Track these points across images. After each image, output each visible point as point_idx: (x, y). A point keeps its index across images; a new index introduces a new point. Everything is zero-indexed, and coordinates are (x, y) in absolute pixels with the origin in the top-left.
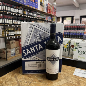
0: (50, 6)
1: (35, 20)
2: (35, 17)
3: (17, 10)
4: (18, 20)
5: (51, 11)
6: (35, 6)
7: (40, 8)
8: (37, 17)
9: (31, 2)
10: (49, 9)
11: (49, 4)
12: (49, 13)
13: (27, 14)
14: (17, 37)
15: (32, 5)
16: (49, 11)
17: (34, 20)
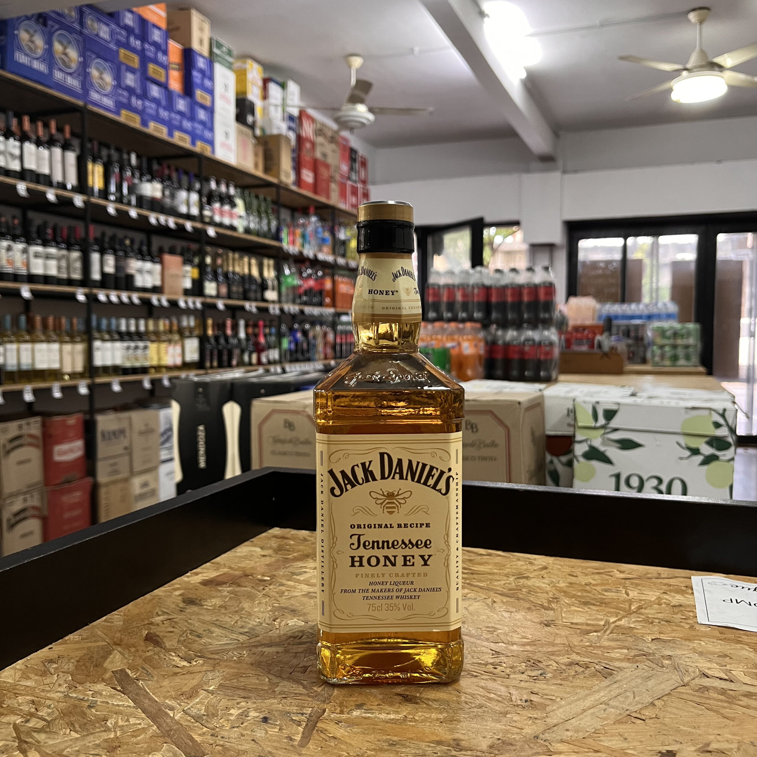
0: (319, 132)
1: (194, 246)
2: (188, 217)
3: (29, 147)
4: (29, 241)
5: (331, 179)
6: (187, 124)
7: (232, 141)
8: (212, 223)
9: (155, 91)
10: (306, 157)
11: (312, 120)
12: (315, 187)
13: (119, 188)
14: (20, 393)
15: (164, 114)
16: (308, 176)
17: (180, 244)
